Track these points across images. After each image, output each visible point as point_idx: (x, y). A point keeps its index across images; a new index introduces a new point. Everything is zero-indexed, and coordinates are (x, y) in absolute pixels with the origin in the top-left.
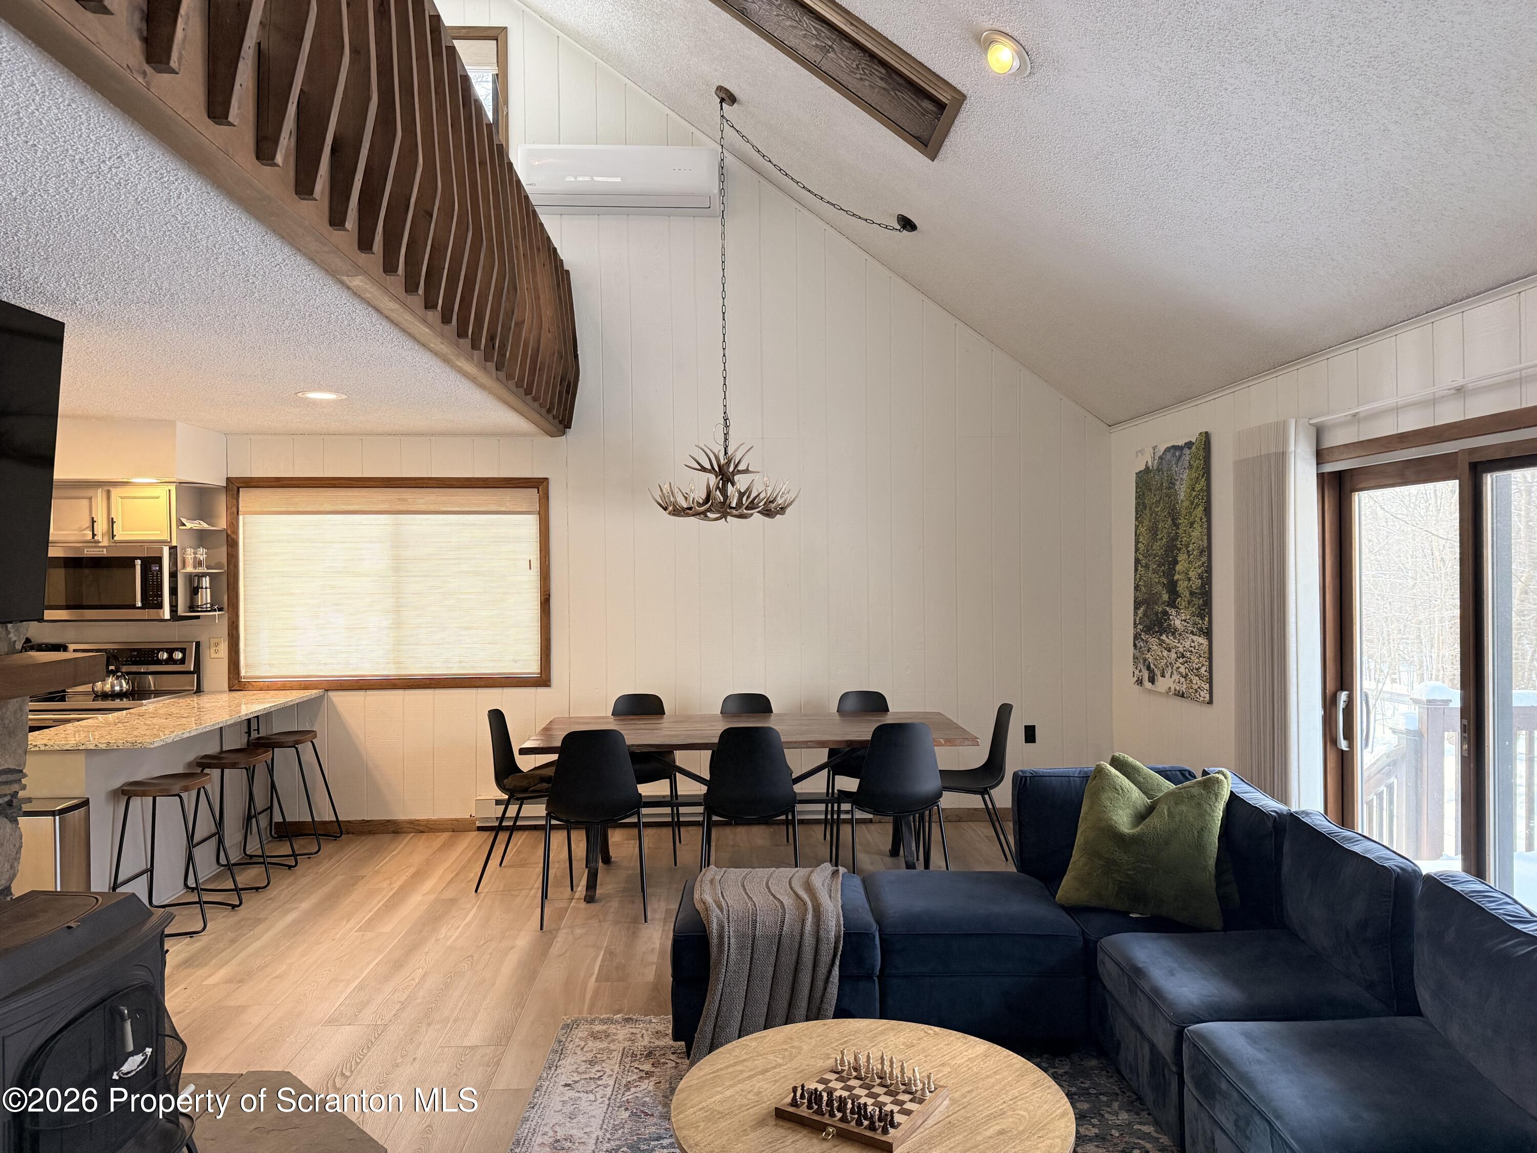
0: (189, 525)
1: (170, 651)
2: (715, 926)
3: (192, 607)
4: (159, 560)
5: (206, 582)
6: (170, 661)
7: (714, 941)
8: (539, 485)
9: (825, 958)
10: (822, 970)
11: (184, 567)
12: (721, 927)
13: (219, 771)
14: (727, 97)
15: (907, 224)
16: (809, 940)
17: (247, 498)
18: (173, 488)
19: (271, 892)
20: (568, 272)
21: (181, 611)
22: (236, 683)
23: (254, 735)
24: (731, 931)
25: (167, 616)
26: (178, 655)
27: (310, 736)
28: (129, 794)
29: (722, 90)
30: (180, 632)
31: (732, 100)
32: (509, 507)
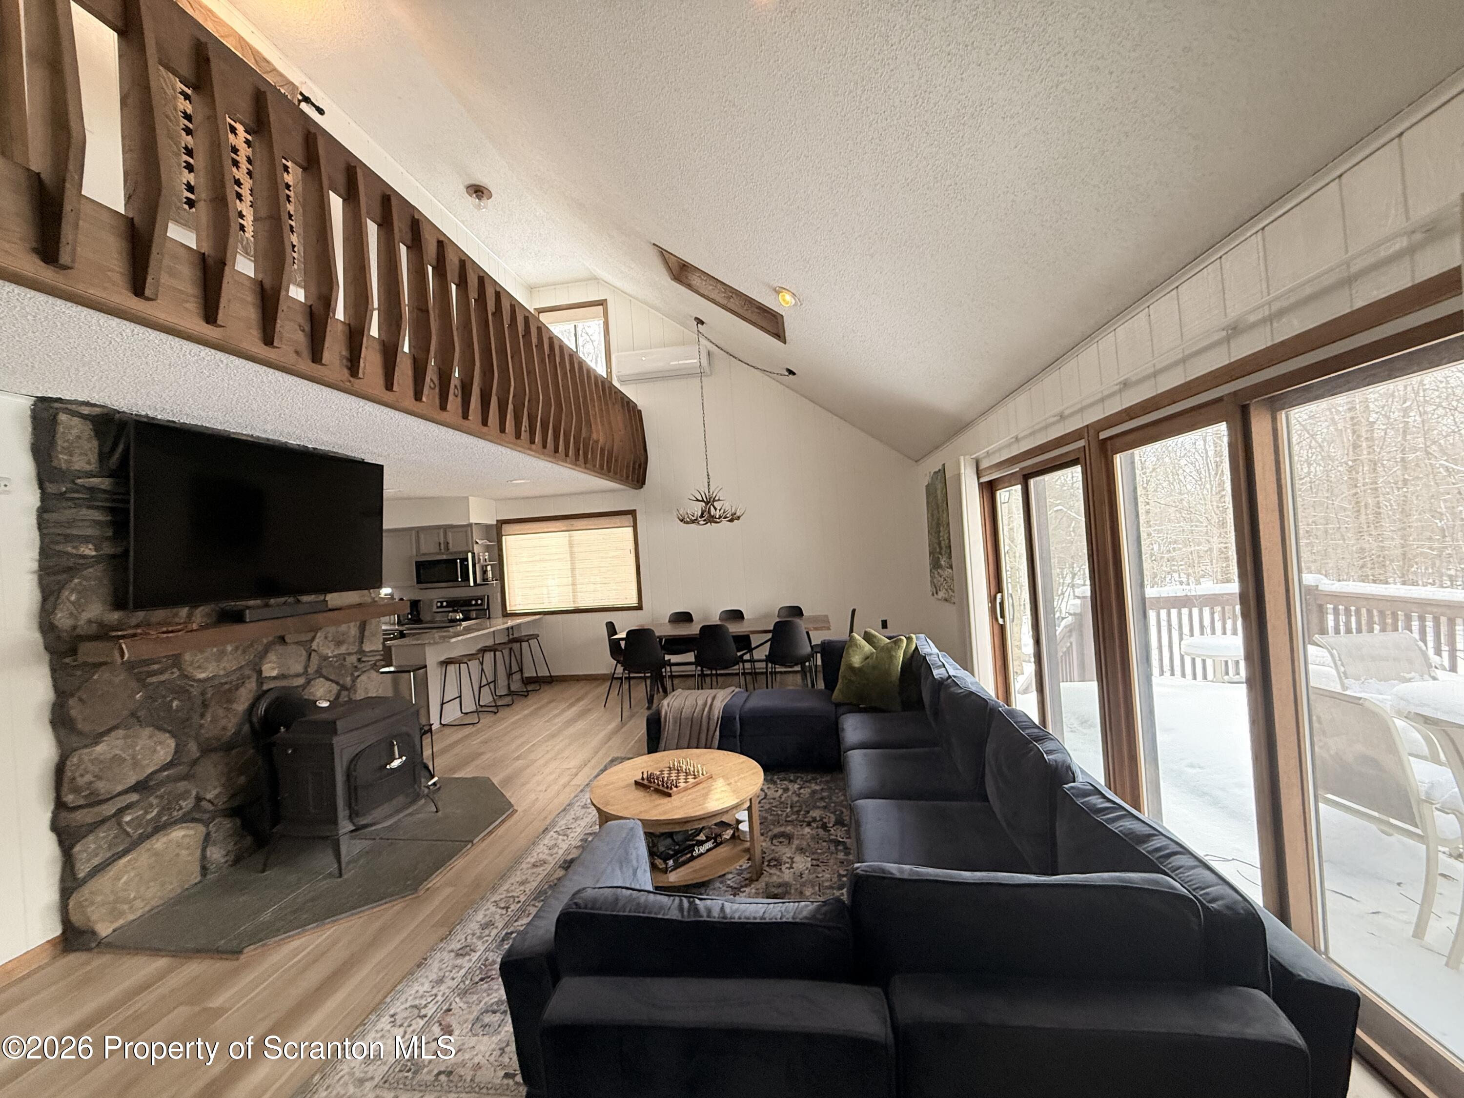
0: (480, 543)
1: (476, 601)
2: (663, 713)
3: (484, 580)
4: (467, 560)
5: (489, 568)
6: (476, 604)
7: (662, 719)
8: (632, 513)
9: (712, 728)
11: (479, 562)
12: (666, 713)
13: (492, 653)
14: (700, 322)
15: (791, 372)
16: (705, 718)
17: (506, 528)
19: (514, 707)
20: (640, 411)
21: (478, 581)
22: (506, 615)
23: (511, 637)
24: (670, 717)
25: (472, 584)
26: (479, 602)
27: (536, 637)
28: (446, 663)
29: (696, 319)
30: (479, 591)
31: (702, 323)
32: (619, 525)
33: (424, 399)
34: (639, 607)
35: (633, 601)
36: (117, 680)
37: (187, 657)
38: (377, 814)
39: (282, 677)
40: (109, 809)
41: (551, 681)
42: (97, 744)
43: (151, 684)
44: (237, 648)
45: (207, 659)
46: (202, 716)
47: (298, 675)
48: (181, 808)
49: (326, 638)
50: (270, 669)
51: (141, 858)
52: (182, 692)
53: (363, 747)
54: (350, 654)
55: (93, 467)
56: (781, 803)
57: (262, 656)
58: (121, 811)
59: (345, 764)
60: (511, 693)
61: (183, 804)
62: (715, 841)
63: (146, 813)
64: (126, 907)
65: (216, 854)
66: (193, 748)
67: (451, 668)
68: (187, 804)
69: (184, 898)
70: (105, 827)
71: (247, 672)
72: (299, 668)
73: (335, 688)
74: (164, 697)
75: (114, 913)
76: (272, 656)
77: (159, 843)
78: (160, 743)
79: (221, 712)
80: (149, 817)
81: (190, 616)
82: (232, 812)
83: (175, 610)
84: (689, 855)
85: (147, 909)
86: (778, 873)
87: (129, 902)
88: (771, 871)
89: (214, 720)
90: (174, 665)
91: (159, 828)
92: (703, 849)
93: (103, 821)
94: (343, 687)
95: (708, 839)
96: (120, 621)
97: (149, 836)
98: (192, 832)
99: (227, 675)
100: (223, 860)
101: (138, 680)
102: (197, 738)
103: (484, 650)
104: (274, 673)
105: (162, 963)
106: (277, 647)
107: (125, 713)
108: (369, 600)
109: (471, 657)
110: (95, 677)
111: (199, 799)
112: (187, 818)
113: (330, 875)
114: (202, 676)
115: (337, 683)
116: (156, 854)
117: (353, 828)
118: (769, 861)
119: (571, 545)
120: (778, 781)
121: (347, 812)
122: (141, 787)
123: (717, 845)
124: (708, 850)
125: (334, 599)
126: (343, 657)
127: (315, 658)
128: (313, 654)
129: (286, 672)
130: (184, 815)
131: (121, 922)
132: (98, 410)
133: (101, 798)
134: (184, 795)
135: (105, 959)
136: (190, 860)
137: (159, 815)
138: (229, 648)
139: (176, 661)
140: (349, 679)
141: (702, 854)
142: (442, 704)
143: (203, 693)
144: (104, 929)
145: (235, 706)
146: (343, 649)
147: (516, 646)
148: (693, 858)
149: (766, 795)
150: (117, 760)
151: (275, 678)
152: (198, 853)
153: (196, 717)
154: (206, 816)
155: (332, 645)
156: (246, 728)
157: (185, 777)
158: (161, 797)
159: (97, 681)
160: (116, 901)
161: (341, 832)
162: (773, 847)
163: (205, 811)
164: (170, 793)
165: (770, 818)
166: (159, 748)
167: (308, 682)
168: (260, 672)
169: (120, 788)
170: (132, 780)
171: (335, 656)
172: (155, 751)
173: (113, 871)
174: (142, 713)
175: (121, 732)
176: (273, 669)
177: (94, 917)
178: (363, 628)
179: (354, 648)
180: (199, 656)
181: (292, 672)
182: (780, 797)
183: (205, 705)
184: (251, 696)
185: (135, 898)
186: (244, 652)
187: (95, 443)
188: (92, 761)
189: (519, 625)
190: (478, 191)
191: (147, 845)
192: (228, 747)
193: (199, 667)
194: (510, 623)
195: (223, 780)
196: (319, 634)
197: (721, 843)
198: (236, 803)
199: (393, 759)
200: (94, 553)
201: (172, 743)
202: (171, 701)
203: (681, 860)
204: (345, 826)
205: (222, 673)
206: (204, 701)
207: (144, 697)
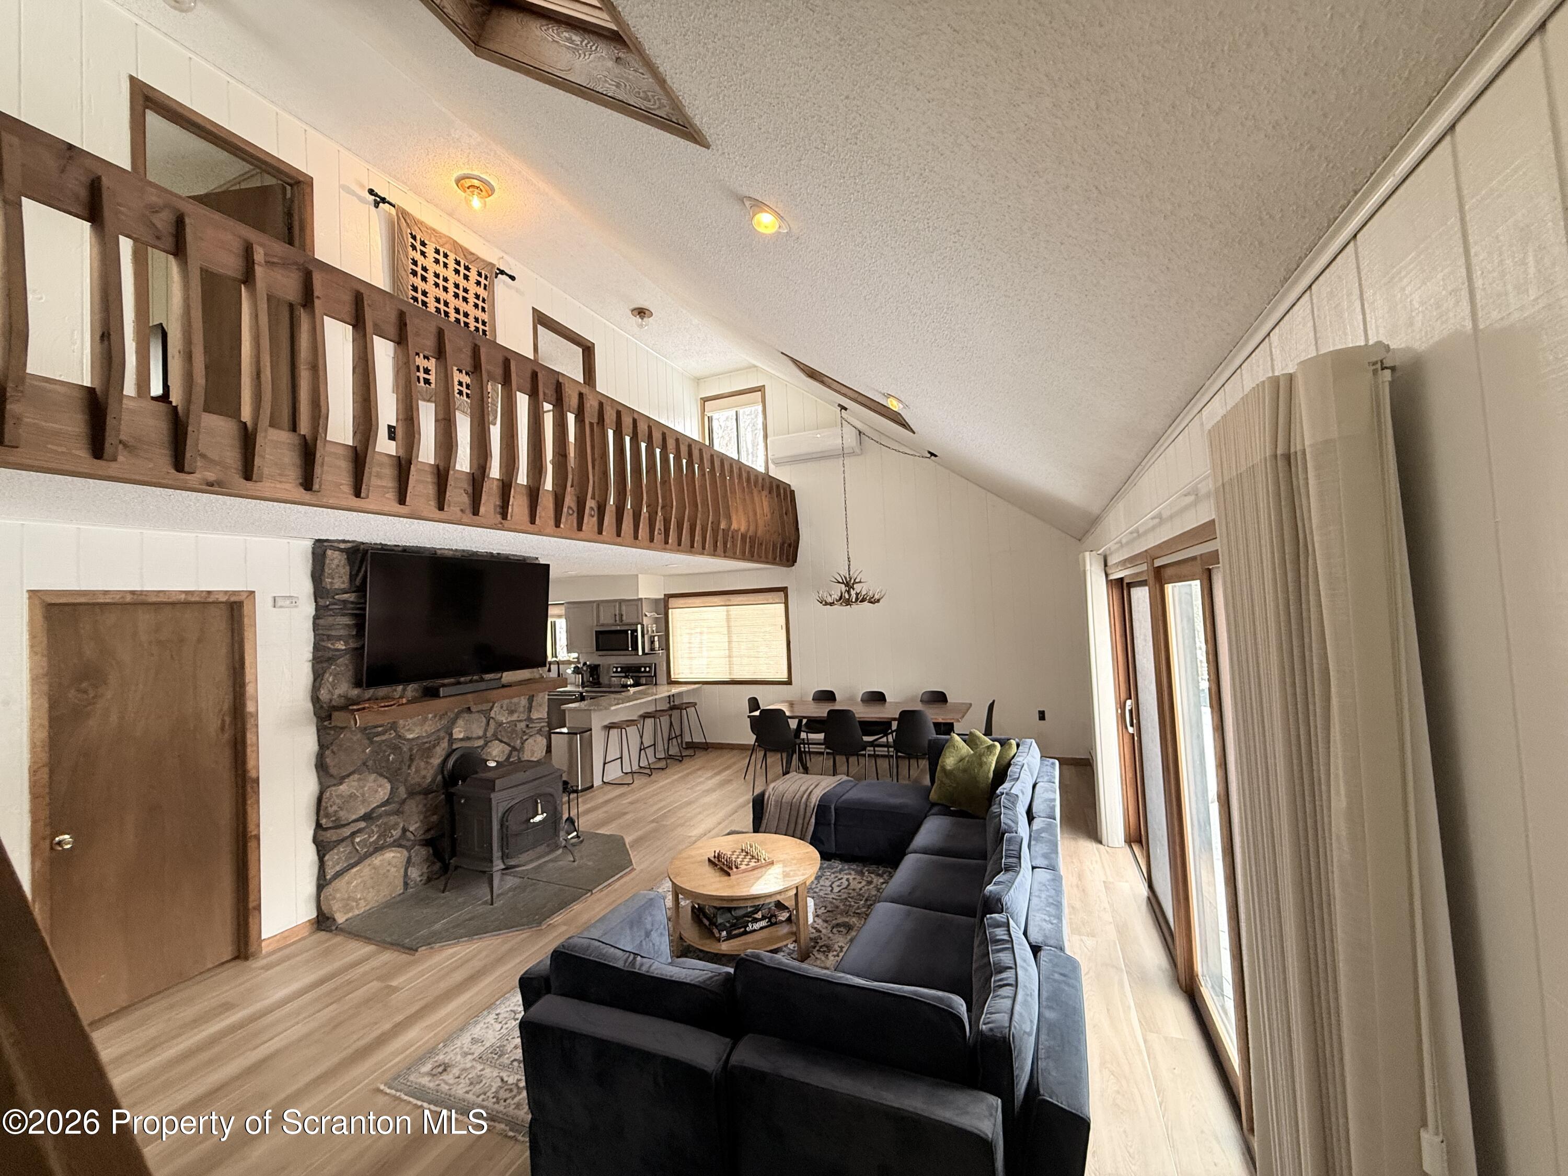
0: (648, 615)
1: (645, 668)
3: (652, 649)
4: (636, 631)
5: (656, 638)
6: (645, 671)
8: (784, 590)
9: (808, 814)
10: (807, 819)
11: (647, 632)
12: (770, 798)
13: (653, 719)
14: (844, 407)
15: (932, 454)
16: (802, 806)
17: (672, 602)
19: (667, 770)
20: (792, 492)
21: (646, 651)
22: (671, 683)
23: (672, 704)
24: (773, 798)
25: (640, 653)
26: (648, 669)
27: (694, 705)
28: (609, 727)
29: (839, 405)
30: (647, 660)
31: (846, 409)
32: (771, 601)
33: (562, 526)
34: (789, 682)
35: (783, 676)
36: (355, 738)
37: (401, 722)
38: (524, 857)
39: (467, 739)
40: (347, 832)
41: (706, 747)
42: (341, 784)
43: (377, 742)
44: (435, 716)
45: (415, 724)
46: (409, 767)
47: (479, 738)
48: (392, 836)
49: (502, 707)
50: (458, 733)
51: (364, 871)
52: (396, 748)
53: (513, 803)
54: (520, 721)
55: (345, 586)
56: (860, 895)
57: (453, 722)
58: (354, 834)
59: (500, 814)
60: (669, 757)
61: (394, 833)
62: (770, 921)
63: (370, 837)
64: (354, 904)
65: (414, 873)
66: (402, 792)
67: (614, 733)
68: (396, 833)
69: (391, 904)
70: (344, 844)
71: (442, 734)
72: (481, 733)
73: (505, 750)
74: (385, 751)
75: (346, 908)
76: (460, 722)
77: (377, 860)
78: (380, 786)
79: (422, 764)
80: (371, 840)
81: (404, 690)
82: (427, 843)
83: (393, 689)
84: (742, 930)
85: (368, 908)
86: (823, 958)
87: (357, 901)
88: (818, 956)
89: (417, 771)
90: (391, 728)
91: (378, 849)
92: (757, 926)
93: (343, 840)
94: (514, 749)
95: (764, 918)
96: (358, 696)
97: (371, 855)
98: (399, 855)
99: (428, 736)
100: (419, 879)
101: (368, 739)
102: (405, 783)
103: (645, 716)
104: (461, 736)
105: (370, 948)
106: (465, 715)
107: (359, 763)
108: (537, 676)
109: (631, 722)
110: (342, 736)
111: (405, 830)
112: (397, 844)
113: (485, 903)
114: (411, 736)
115: (509, 745)
116: (374, 868)
117: (503, 867)
118: (821, 947)
119: (728, 619)
120: (866, 874)
121: (500, 854)
122: (367, 817)
123: (772, 924)
124: (762, 928)
125: (509, 676)
126: (514, 723)
127: (492, 724)
128: (491, 721)
129: (470, 736)
130: (394, 841)
131: (350, 915)
132: (349, 545)
133: (342, 823)
134: (394, 827)
135: (339, 939)
136: (396, 875)
137: (379, 837)
138: (430, 716)
139: (394, 726)
140: (519, 741)
141: (755, 931)
142: (605, 764)
143: (411, 749)
144: (340, 918)
145: (432, 761)
146: (515, 717)
147: (676, 713)
148: (746, 933)
149: (849, 885)
150: (353, 796)
151: (462, 740)
152: (402, 871)
153: (405, 768)
154: (409, 844)
155: (506, 713)
156: (439, 778)
157: (398, 812)
158: (379, 826)
159: (342, 740)
160: (349, 898)
161: (495, 869)
162: (831, 935)
163: (408, 840)
164: (385, 824)
165: (842, 907)
166: (380, 790)
167: (486, 744)
168: (451, 735)
169: (354, 817)
170: (361, 812)
171: (507, 723)
172: (377, 791)
173: (347, 877)
174: (370, 763)
175: (356, 776)
176: (460, 732)
177: (334, 909)
178: (531, 699)
179: (523, 716)
180: (410, 721)
181: (474, 736)
182: (861, 889)
183: (411, 759)
184: (444, 753)
185: (360, 899)
186: (441, 719)
187: (348, 568)
188: (337, 796)
189: (680, 694)
190: (641, 312)
191: (368, 861)
192: (426, 792)
193: (409, 730)
194: (675, 690)
195: (422, 817)
196: (496, 705)
197: (776, 923)
198: (429, 836)
199: (537, 814)
200: (344, 647)
201: (388, 786)
202: (389, 755)
203: (734, 932)
204: (498, 865)
205: (424, 734)
206: (411, 755)
207: (372, 751)
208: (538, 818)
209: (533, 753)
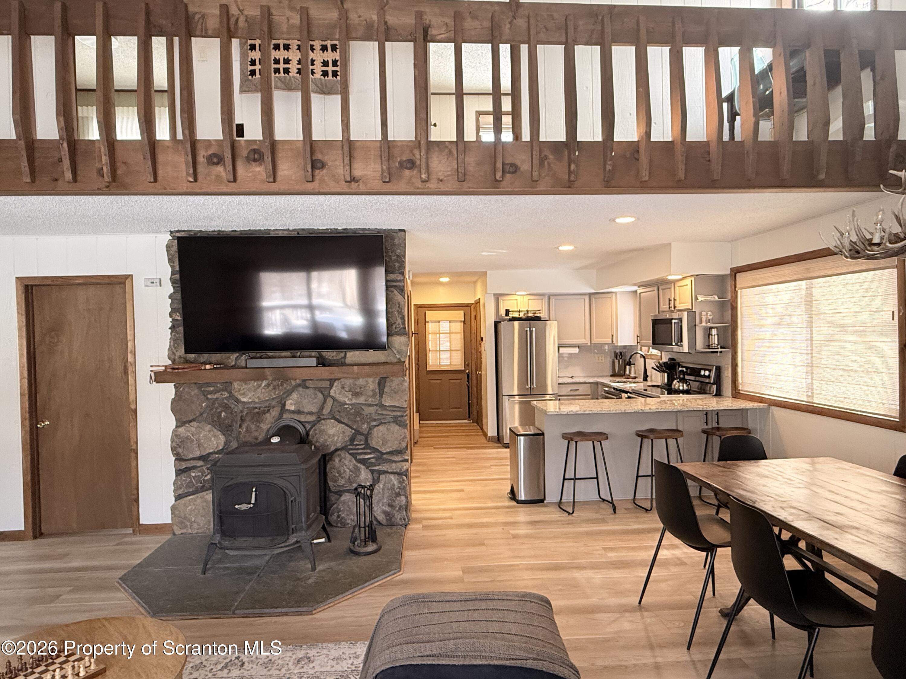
0: (700, 298)
3: (708, 346)
4: (679, 320)
5: (714, 332)
11: (701, 323)
17: (742, 278)
18: (693, 279)
21: (699, 348)
22: (736, 394)
25: (686, 350)
36: (193, 393)
37: (236, 385)
39: (299, 412)
40: (184, 465)
42: (181, 426)
43: (211, 399)
44: (269, 385)
45: (249, 390)
46: (240, 426)
47: (311, 413)
49: (343, 388)
50: (290, 405)
52: (228, 408)
54: (368, 405)
57: (289, 393)
58: (190, 469)
64: (188, 524)
66: (235, 446)
70: (185, 475)
71: (274, 403)
72: (314, 409)
73: (349, 432)
74: (217, 408)
76: (295, 395)
78: (216, 437)
79: (253, 426)
81: (238, 358)
83: (228, 355)
87: (190, 522)
89: (248, 431)
90: (225, 390)
91: (211, 487)
93: (184, 471)
94: (358, 432)
96: (195, 359)
99: (260, 403)
101: (204, 395)
102: (238, 438)
104: (292, 408)
106: (301, 389)
107: (198, 413)
110: (181, 389)
114: (245, 400)
115: (352, 428)
116: (205, 502)
119: (809, 302)
122: (201, 458)
125: (356, 356)
126: (360, 407)
127: (330, 402)
128: (329, 399)
129: (302, 410)
131: (184, 531)
133: (184, 458)
138: (264, 384)
139: (228, 387)
140: (365, 426)
143: (242, 411)
145: (262, 425)
146: (361, 400)
151: (293, 412)
153: (236, 426)
155: (349, 395)
159: (182, 392)
166: (213, 439)
167: (321, 421)
168: (284, 405)
169: (191, 456)
170: (197, 454)
171: (351, 404)
172: (210, 440)
173: (184, 501)
174: (206, 415)
175: (194, 424)
178: (382, 383)
179: (372, 401)
180: (244, 387)
181: (306, 410)
183: (242, 420)
184: (274, 420)
185: (194, 522)
186: (274, 388)
188: (176, 435)
193: (244, 394)
196: (336, 384)
200: (180, 318)
201: (222, 438)
202: (221, 412)
205: (257, 400)
206: (242, 416)
207: (207, 406)
208: (244, 507)
209: (385, 442)
